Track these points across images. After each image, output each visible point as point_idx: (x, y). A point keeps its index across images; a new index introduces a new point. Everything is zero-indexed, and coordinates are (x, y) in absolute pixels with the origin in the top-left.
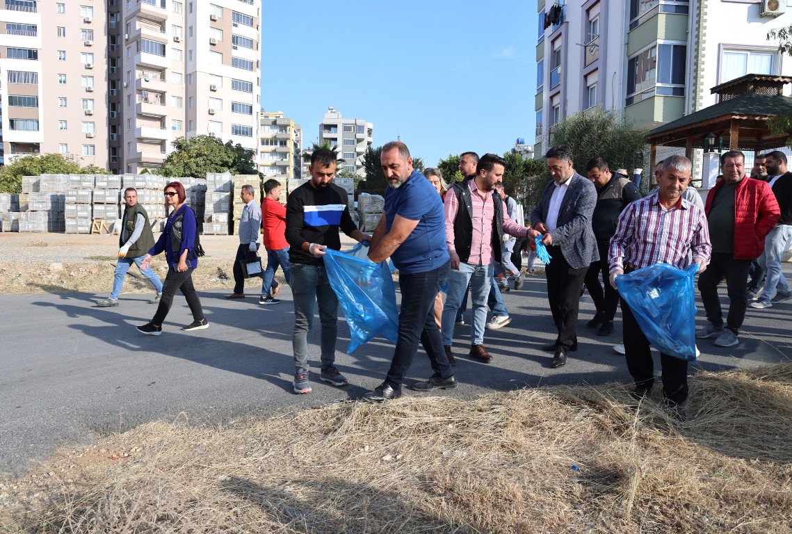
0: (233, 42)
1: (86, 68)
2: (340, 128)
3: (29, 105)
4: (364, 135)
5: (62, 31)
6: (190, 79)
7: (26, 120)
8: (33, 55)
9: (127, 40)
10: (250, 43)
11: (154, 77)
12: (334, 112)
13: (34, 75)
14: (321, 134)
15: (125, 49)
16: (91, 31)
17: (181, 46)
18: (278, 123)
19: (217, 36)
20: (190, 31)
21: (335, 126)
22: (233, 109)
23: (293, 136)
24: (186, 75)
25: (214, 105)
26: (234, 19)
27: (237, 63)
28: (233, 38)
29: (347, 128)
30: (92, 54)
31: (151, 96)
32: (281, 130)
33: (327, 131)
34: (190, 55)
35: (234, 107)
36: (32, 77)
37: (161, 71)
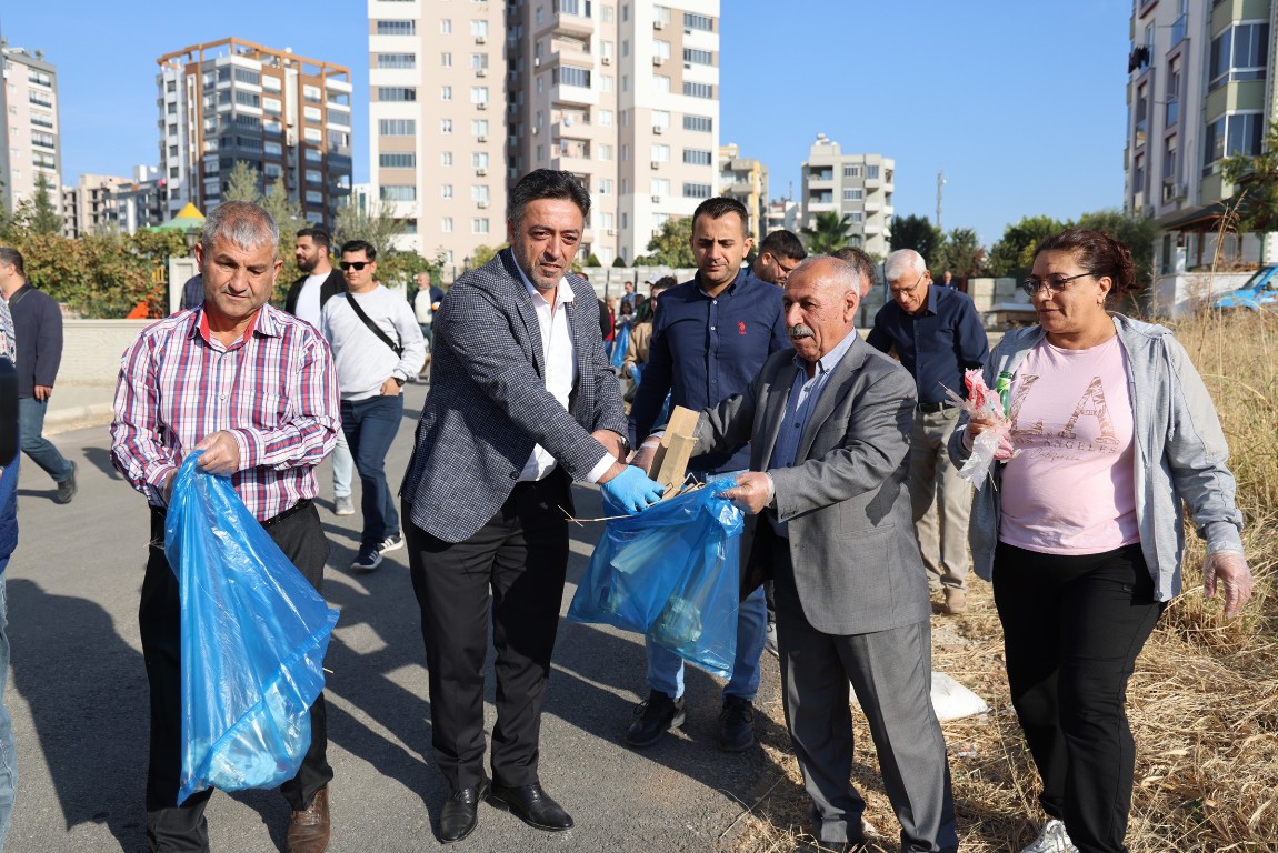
0: (685, 58)
1: (478, 109)
2: (838, 172)
3: (404, 165)
4: (879, 182)
5: (447, 59)
6: (625, 118)
7: (400, 187)
8: (409, 95)
9: (537, 67)
10: (707, 58)
11: (576, 119)
12: (827, 143)
13: (411, 123)
14: (805, 183)
15: (533, 79)
16: (485, 56)
17: (612, 70)
18: (734, 167)
19: (663, 52)
20: (625, 48)
21: (830, 168)
22: (685, 160)
23: (758, 189)
24: (619, 113)
25: (659, 155)
26: (685, 23)
27: (688, 89)
28: (685, 52)
29: (849, 172)
30: (486, 88)
31: (573, 147)
32: (739, 179)
33: (815, 176)
34: (625, 83)
35: (687, 156)
36: (408, 127)
37: (585, 109)
